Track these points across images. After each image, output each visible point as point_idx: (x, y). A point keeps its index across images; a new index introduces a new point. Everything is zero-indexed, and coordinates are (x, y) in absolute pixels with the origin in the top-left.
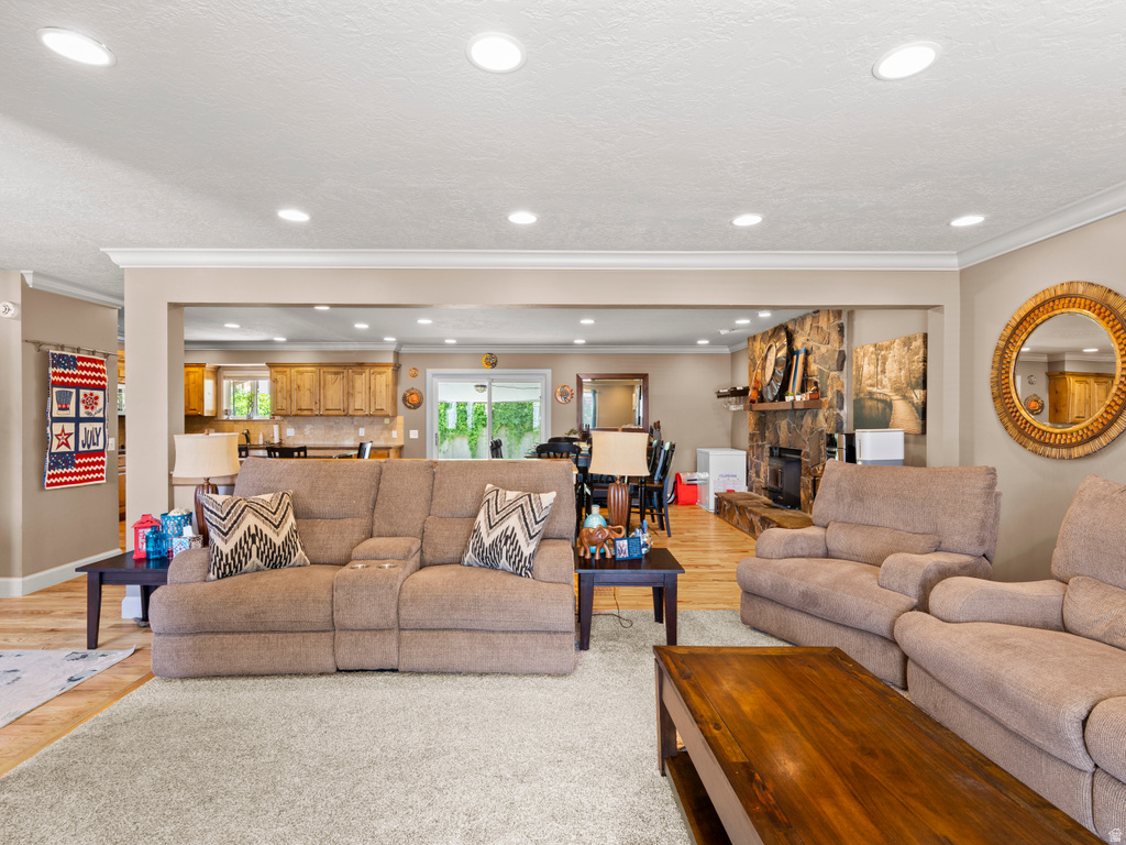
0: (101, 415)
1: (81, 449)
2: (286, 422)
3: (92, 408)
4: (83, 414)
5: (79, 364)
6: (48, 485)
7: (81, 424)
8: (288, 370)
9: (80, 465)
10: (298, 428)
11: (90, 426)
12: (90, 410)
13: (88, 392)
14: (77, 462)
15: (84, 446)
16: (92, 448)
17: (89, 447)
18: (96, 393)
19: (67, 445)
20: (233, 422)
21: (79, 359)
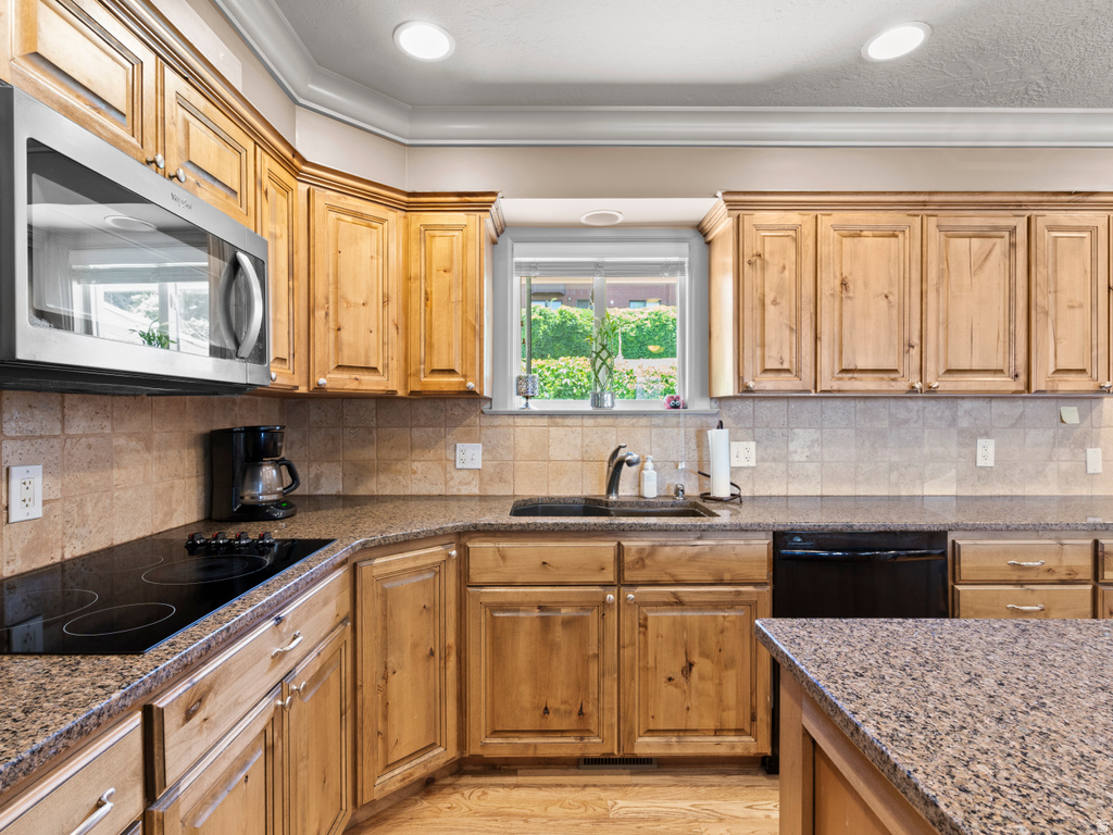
20: (545, 421)
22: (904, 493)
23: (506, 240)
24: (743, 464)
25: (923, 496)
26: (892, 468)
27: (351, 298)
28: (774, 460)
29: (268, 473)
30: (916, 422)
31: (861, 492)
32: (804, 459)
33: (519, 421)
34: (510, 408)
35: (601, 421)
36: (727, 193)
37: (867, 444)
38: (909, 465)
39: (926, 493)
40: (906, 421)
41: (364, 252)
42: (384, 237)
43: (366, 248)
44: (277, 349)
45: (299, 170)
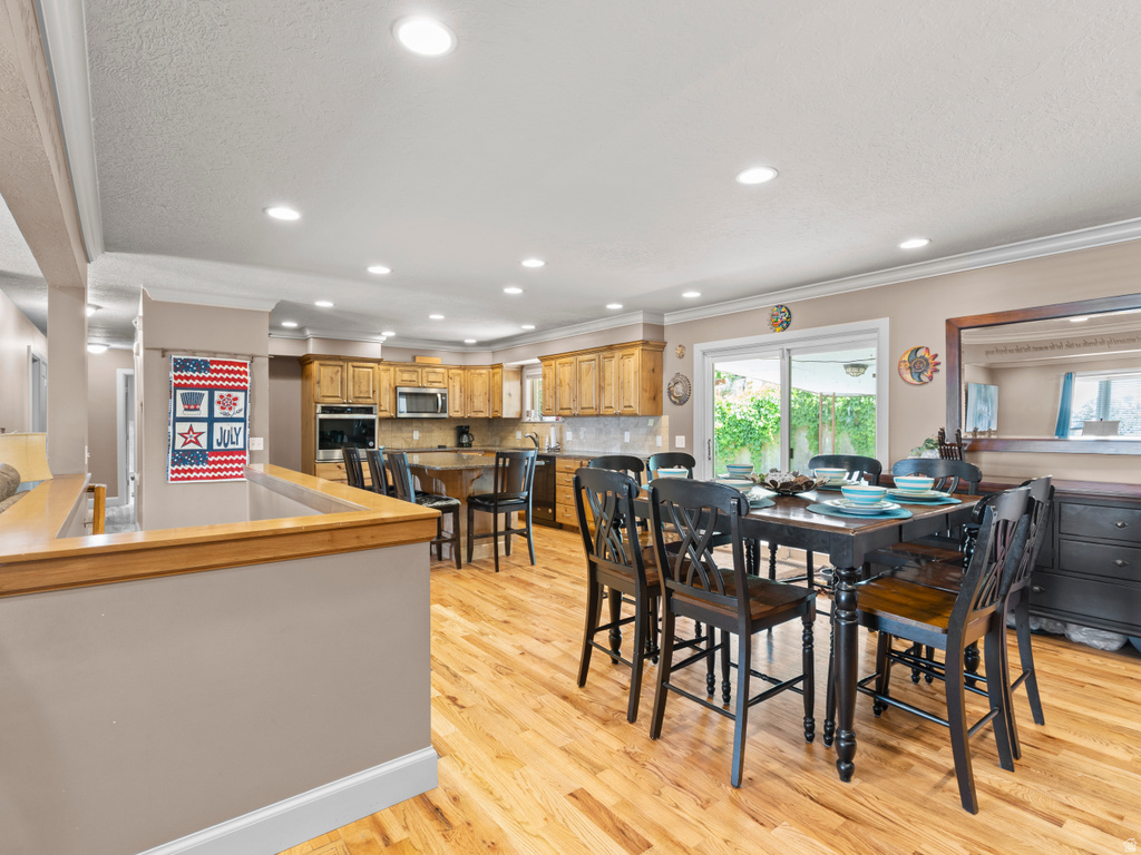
0: (241, 415)
1: (215, 447)
2: (566, 425)
3: (230, 409)
4: (218, 413)
5: (213, 367)
6: (172, 479)
7: (215, 424)
8: (553, 362)
9: (214, 462)
11: (227, 426)
12: (227, 411)
13: (225, 393)
14: (211, 459)
15: (219, 444)
16: (230, 446)
17: (226, 445)
18: (234, 394)
19: (197, 443)
20: (531, 425)
21: (213, 362)
23: (524, 370)
27: (476, 395)
29: (464, 436)
33: (528, 425)
34: (525, 421)
35: (543, 425)
36: (539, 358)
41: (480, 384)
42: (485, 378)
43: (480, 382)
44: (455, 409)
45: (463, 368)
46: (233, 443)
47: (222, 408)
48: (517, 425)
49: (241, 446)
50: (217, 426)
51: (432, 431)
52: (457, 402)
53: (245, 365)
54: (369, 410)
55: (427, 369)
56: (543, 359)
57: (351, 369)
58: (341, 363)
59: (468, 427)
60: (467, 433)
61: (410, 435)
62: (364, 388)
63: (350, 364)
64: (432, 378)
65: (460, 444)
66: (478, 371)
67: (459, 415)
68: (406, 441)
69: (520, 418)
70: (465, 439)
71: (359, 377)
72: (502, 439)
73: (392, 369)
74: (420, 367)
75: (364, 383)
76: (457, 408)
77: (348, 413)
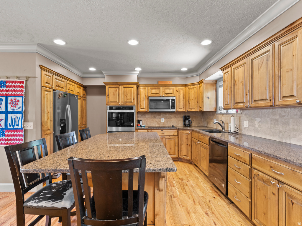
0: (20, 110)
1: (9, 127)
2: (243, 115)
3: (15, 107)
4: (10, 109)
5: (7, 85)
9: (8, 136)
10: (251, 121)
11: (14, 116)
12: (14, 108)
13: (13, 98)
14: (6, 134)
15: (10, 126)
16: (16, 127)
17: (13, 126)
18: (17, 98)
20: (221, 115)
21: (7, 82)
22: (284, 141)
23: (218, 82)
24: (246, 127)
25: (290, 144)
26: (280, 132)
27: (191, 99)
28: (252, 126)
29: (187, 121)
30: (287, 116)
31: (271, 138)
32: (258, 126)
33: (220, 115)
34: (218, 113)
35: (228, 115)
36: (220, 69)
37: (273, 123)
38: (285, 132)
39: (291, 143)
40: (284, 116)
41: (193, 93)
42: (196, 90)
43: (193, 92)
44: (180, 107)
45: (185, 86)
46: (17, 125)
47: (12, 106)
48: (214, 115)
49: (20, 127)
50: (9, 116)
51: (171, 118)
52: (181, 103)
53: (23, 82)
54: (131, 108)
55: (165, 88)
56: (222, 69)
57: (123, 89)
58: (118, 86)
59: (189, 116)
60: (188, 119)
61: (159, 120)
62: (129, 97)
63: (122, 86)
64: (167, 92)
65: (185, 125)
66: (192, 87)
67: (182, 110)
68: (158, 123)
69: (215, 111)
70: (187, 123)
71: (126, 92)
72: (208, 123)
73: (147, 88)
74: (161, 86)
75: (129, 95)
76: (181, 106)
77: (121, 110)
